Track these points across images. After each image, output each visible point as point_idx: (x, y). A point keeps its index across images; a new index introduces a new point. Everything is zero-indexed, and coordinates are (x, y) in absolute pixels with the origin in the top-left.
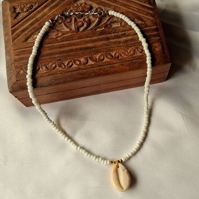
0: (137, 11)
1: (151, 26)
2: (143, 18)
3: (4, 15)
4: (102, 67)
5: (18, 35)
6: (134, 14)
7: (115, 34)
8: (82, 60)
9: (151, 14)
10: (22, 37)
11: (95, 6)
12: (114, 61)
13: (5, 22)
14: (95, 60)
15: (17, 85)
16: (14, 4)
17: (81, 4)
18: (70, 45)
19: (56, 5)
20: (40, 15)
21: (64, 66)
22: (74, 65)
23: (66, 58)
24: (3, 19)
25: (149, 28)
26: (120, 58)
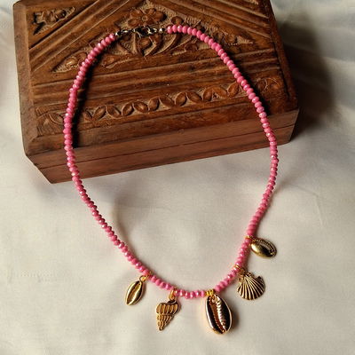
0: (242, 24)
1: (265, 49)
2: (251, 34)
3: (16, 26)
4: (183, 115)
5: (41, 61)
6: (238, 28)
7: (204, 61)
8: (149, 103)
9: (264, 29)
10: (47, 63)
11: (171, 13)
12: (203, 105)
13: (18, 39)
14: (171, 104)
15: (38, 144)
16: (35, 9)
17: (147, 11)
18: (129, 78)
19: (106, 12)
20: (78, 27)
21: (118, 113)
22: (136, 111)
23: (122, 99)
24: (15, 33)
25: (261, 51)
26: (213, 100)
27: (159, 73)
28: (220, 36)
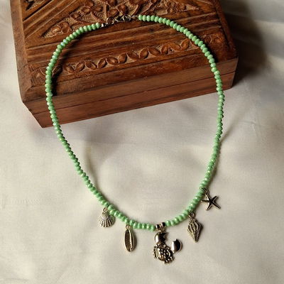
1: (208, 13)
2: (198, 3)
3: (12, 5)
4: (146, 66)
5: (33, 29)
8: (119, 57)
10: (38, 31)
12: (162, 58)
13: (14, 14)
14: (136, 57)
15: (32, 93)
18: (102, 39)
21: (94, 66)
22: (109, 64)
23: (97, 56)
24: (12, 10)
25: (206, 15)
26: (169, 53)
27: (126, 35)
28: (172, 5)
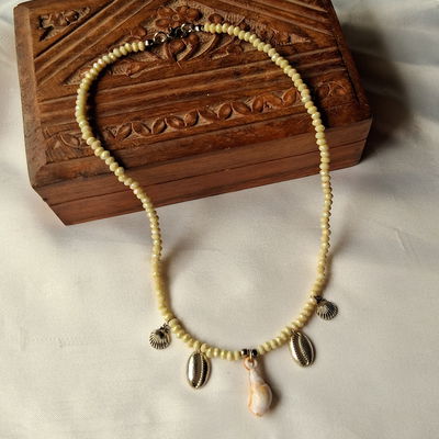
0: (296, 20)
1: (325, 47)
2: (308, 31)
3: (17, 33)
4: (229, 130)
5: (49, 71)
6: (290, 25)
7: (251, 65)
8: (186, 117)
9: (323, 24)
10: (58, 74)
12: (253, 118)
13: (21, 47)
14: (213, 117)
15: (47, 173)
16: (39, 12)
17: (179, 9)
18: (159, 88)
19: (128, 12)
20: (94, 31)
21: (147, 131)
22: (169, 127)
23: (151, 114)
24: (17, 41)
25: (322, 51)
26: (265, 110)
27: (196, 82)
28: (269, 35)
